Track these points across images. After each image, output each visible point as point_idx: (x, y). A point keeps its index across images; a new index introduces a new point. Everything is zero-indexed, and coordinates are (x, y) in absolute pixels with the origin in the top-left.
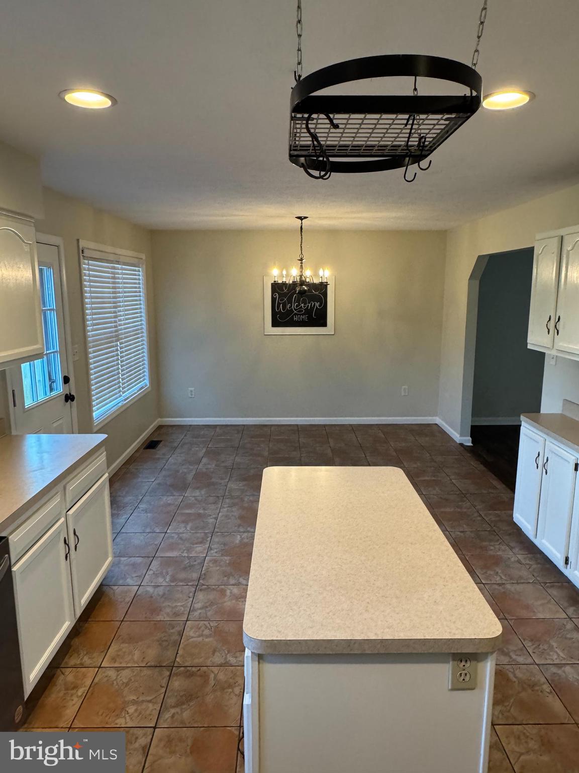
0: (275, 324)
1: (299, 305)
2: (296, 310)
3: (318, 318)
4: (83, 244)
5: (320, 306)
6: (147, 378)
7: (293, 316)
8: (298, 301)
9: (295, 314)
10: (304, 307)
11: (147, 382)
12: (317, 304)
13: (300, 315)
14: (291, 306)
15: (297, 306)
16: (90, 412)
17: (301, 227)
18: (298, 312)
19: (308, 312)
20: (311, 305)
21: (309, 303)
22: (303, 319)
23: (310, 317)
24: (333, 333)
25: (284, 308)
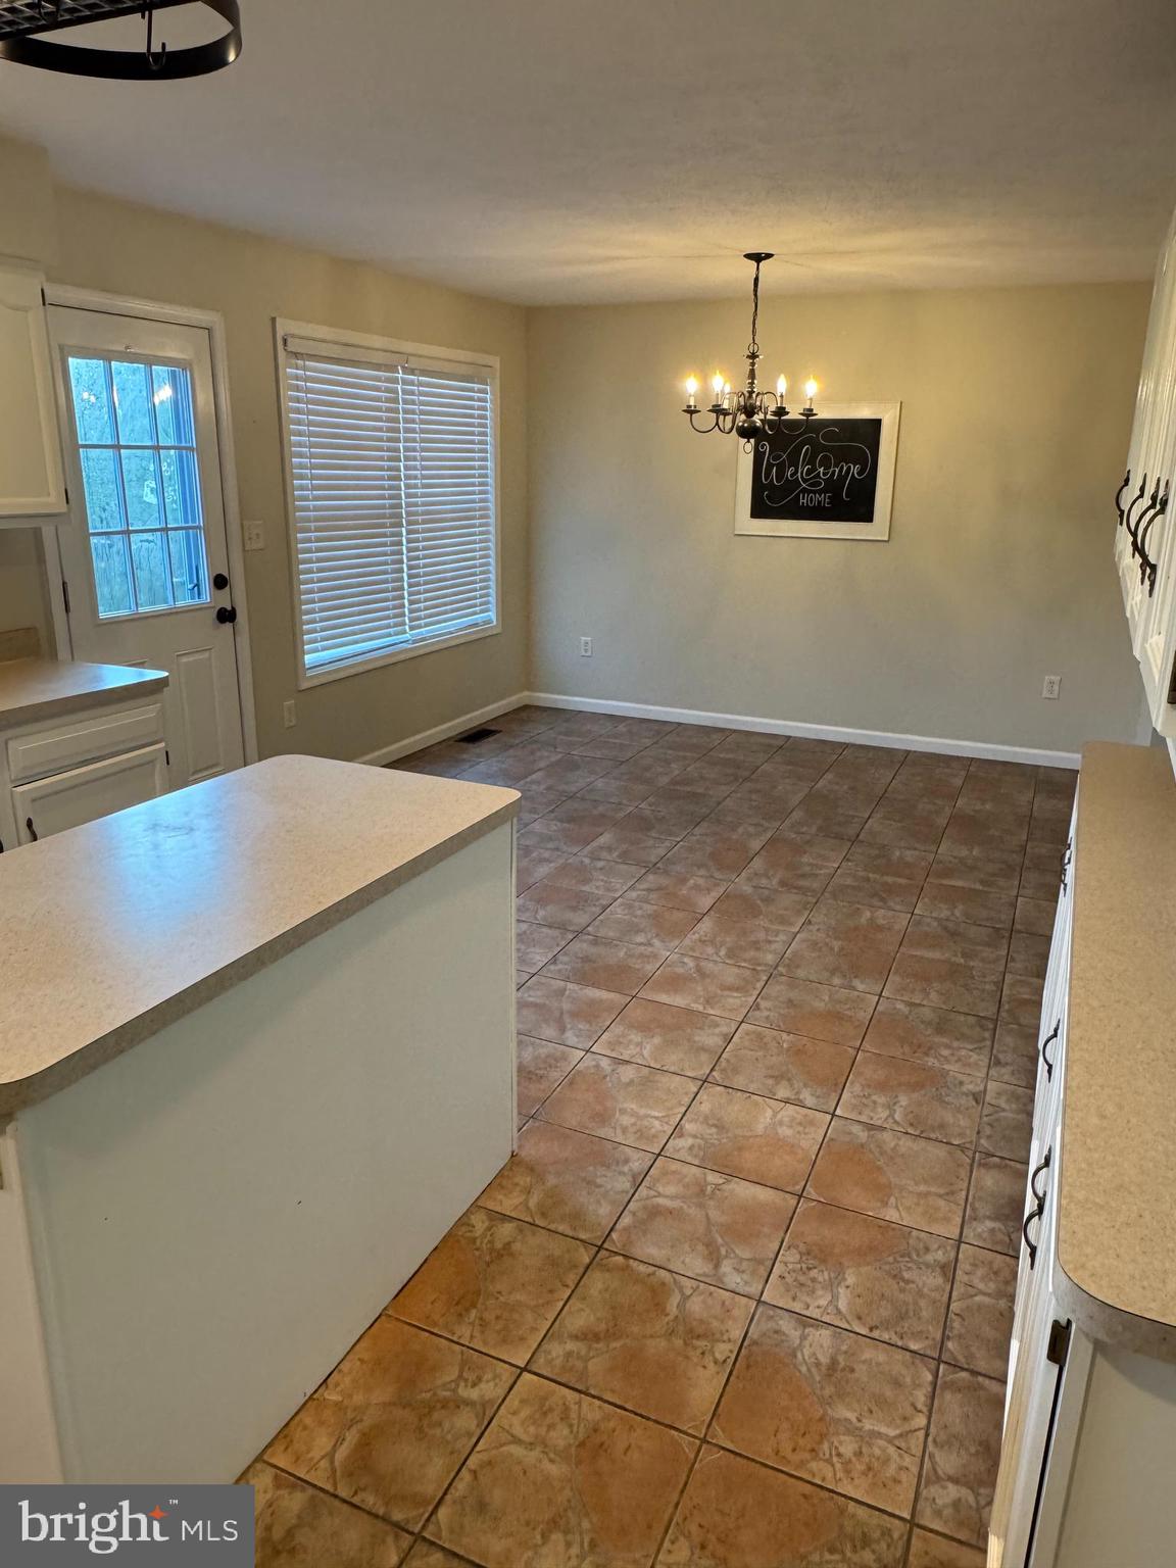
0: (759, 510)
1: (814, 469)
2: (805, 481)
3: (855, 503)
4: (284, 326)
5: (859, 474)
6: (493, 606)
7: (798, 495)
8: (811, 461)
9: (804, 491)
10: (824, 474)
11: (492, 615)
12: (855, 469)
13: (814, 492)
14: (796, 471)
15: (808, 473)
16: (295, 650)
17: (756, 280)
18: (810, 485)
19: (833, 486)
20: (841, 471)
21: (836, 466)
22: (819, 502)
23: (836, 498)
24: (886, 538)
25: (780, 476)
